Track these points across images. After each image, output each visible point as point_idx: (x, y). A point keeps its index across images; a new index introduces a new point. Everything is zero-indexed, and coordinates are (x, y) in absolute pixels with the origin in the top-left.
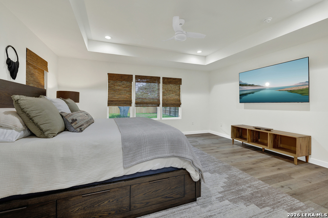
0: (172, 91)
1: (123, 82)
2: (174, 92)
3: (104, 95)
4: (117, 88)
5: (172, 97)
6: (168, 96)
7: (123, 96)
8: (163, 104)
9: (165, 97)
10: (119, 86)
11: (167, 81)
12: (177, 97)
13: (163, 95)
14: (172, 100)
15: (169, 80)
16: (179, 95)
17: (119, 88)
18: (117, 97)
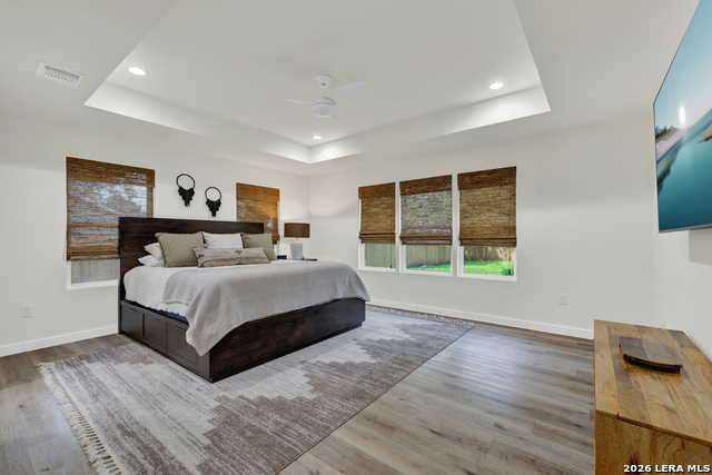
0: (489, 203)
1: (383, 198)
2: (496, 206)
3: (354, 225)
4: (373, 210)
5: (489, 220)
6: (476, 220)
7: (382, 226)
8: (460, 239)
9: (468, 222)
10: (378, 206)
11: (470, 181)
12: (504, 220)
13: (463, 217)
14: (487, 229)
15: (476, 178)
16: (512, 213)
17: (376, 209)
18: (373, 227)
